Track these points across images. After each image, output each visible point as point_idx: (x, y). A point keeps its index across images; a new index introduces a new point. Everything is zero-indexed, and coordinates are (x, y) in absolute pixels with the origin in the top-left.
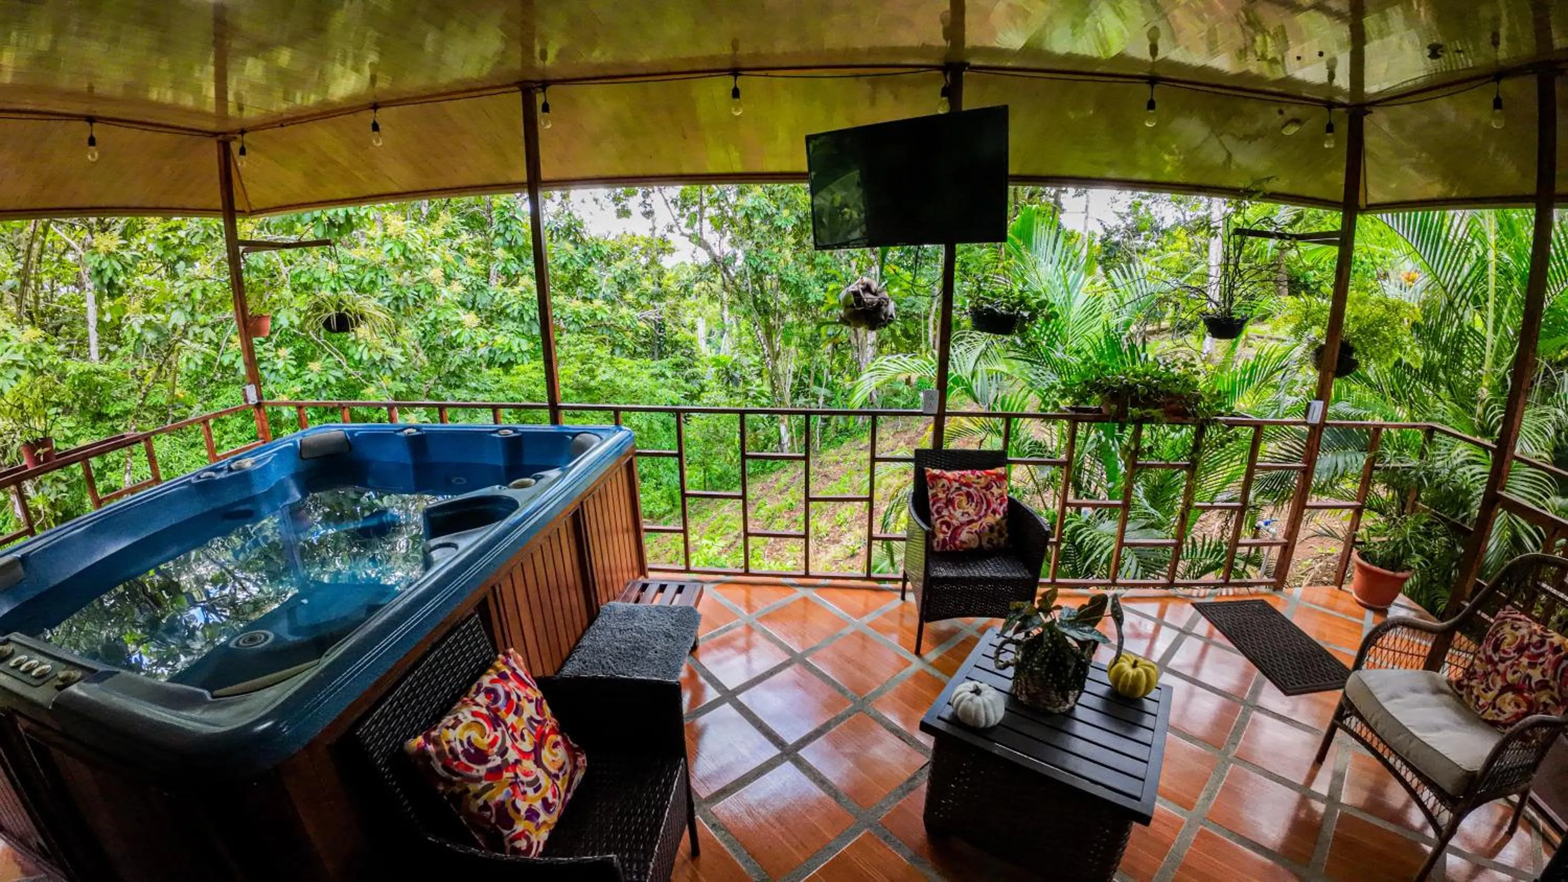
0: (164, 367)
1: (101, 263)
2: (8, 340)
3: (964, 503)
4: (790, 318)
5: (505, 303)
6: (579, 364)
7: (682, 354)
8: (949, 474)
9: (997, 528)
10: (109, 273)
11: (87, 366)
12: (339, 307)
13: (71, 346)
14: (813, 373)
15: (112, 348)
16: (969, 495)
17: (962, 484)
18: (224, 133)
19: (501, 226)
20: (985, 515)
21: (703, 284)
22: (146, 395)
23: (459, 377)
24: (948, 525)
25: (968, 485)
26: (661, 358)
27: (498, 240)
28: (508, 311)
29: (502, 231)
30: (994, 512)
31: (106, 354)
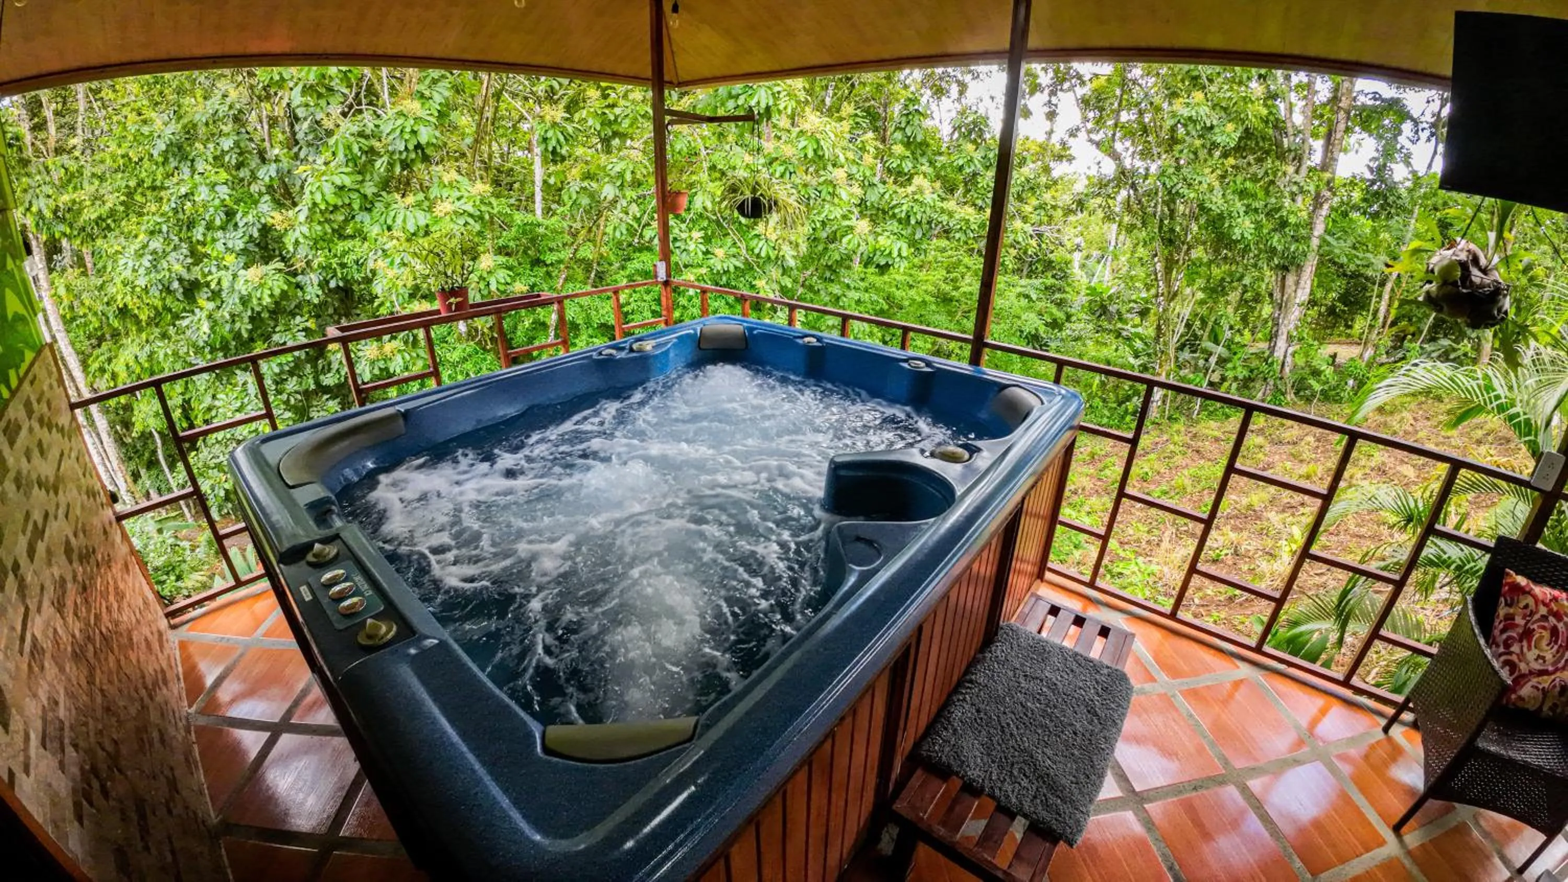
0: (594, 229)
1: (546, 131)
3: (1544, 643)
4: (1198, 253)
5: (894, 202)
6: (944, 273)
7: (1053, 276)
10: (553, 143)
11: (529, 218)
12: (754, 190)
13: (520, 200)
14: (1210, 324)
15: (554, 206)
16: (1554, 632)
19: (904, 119)
21: (1099, 200)
22: (576, 250)
23: (835, 271)
26: (1030, 277)
27: (898, 135)
28: (896, 211)
29: (903, 125)
31: (548, 211)
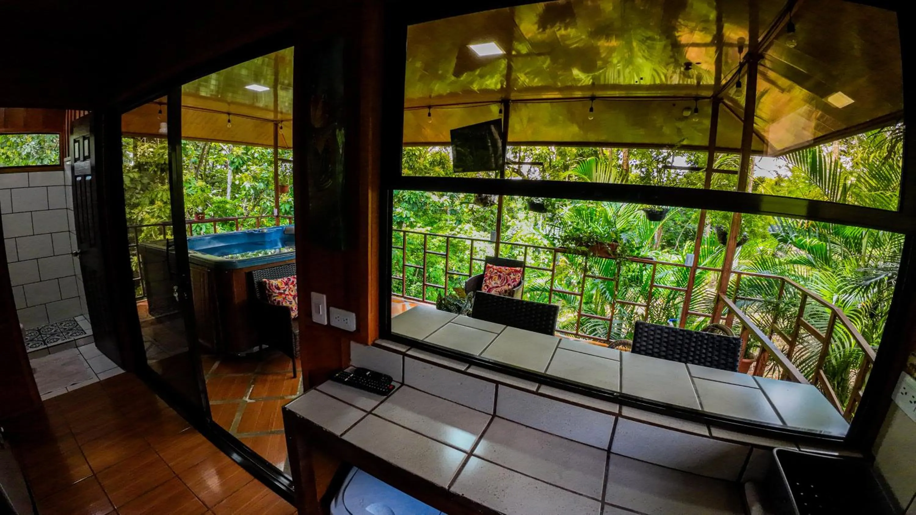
1: (234, 159)
2: (190, 184)
3: (496, 279)
8: (495, 267)
9: (508, 292)
10: (237, 164)
13: (218, 191)
16: (500, 276)
17: (498, 271)
18: (276, 121)
20: (504, 285)
24: (488, 286)
25: (500, 272)
30: (509, 285)
